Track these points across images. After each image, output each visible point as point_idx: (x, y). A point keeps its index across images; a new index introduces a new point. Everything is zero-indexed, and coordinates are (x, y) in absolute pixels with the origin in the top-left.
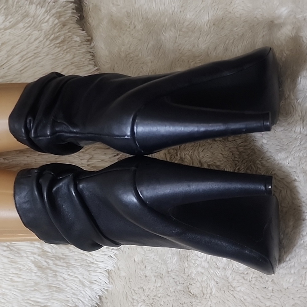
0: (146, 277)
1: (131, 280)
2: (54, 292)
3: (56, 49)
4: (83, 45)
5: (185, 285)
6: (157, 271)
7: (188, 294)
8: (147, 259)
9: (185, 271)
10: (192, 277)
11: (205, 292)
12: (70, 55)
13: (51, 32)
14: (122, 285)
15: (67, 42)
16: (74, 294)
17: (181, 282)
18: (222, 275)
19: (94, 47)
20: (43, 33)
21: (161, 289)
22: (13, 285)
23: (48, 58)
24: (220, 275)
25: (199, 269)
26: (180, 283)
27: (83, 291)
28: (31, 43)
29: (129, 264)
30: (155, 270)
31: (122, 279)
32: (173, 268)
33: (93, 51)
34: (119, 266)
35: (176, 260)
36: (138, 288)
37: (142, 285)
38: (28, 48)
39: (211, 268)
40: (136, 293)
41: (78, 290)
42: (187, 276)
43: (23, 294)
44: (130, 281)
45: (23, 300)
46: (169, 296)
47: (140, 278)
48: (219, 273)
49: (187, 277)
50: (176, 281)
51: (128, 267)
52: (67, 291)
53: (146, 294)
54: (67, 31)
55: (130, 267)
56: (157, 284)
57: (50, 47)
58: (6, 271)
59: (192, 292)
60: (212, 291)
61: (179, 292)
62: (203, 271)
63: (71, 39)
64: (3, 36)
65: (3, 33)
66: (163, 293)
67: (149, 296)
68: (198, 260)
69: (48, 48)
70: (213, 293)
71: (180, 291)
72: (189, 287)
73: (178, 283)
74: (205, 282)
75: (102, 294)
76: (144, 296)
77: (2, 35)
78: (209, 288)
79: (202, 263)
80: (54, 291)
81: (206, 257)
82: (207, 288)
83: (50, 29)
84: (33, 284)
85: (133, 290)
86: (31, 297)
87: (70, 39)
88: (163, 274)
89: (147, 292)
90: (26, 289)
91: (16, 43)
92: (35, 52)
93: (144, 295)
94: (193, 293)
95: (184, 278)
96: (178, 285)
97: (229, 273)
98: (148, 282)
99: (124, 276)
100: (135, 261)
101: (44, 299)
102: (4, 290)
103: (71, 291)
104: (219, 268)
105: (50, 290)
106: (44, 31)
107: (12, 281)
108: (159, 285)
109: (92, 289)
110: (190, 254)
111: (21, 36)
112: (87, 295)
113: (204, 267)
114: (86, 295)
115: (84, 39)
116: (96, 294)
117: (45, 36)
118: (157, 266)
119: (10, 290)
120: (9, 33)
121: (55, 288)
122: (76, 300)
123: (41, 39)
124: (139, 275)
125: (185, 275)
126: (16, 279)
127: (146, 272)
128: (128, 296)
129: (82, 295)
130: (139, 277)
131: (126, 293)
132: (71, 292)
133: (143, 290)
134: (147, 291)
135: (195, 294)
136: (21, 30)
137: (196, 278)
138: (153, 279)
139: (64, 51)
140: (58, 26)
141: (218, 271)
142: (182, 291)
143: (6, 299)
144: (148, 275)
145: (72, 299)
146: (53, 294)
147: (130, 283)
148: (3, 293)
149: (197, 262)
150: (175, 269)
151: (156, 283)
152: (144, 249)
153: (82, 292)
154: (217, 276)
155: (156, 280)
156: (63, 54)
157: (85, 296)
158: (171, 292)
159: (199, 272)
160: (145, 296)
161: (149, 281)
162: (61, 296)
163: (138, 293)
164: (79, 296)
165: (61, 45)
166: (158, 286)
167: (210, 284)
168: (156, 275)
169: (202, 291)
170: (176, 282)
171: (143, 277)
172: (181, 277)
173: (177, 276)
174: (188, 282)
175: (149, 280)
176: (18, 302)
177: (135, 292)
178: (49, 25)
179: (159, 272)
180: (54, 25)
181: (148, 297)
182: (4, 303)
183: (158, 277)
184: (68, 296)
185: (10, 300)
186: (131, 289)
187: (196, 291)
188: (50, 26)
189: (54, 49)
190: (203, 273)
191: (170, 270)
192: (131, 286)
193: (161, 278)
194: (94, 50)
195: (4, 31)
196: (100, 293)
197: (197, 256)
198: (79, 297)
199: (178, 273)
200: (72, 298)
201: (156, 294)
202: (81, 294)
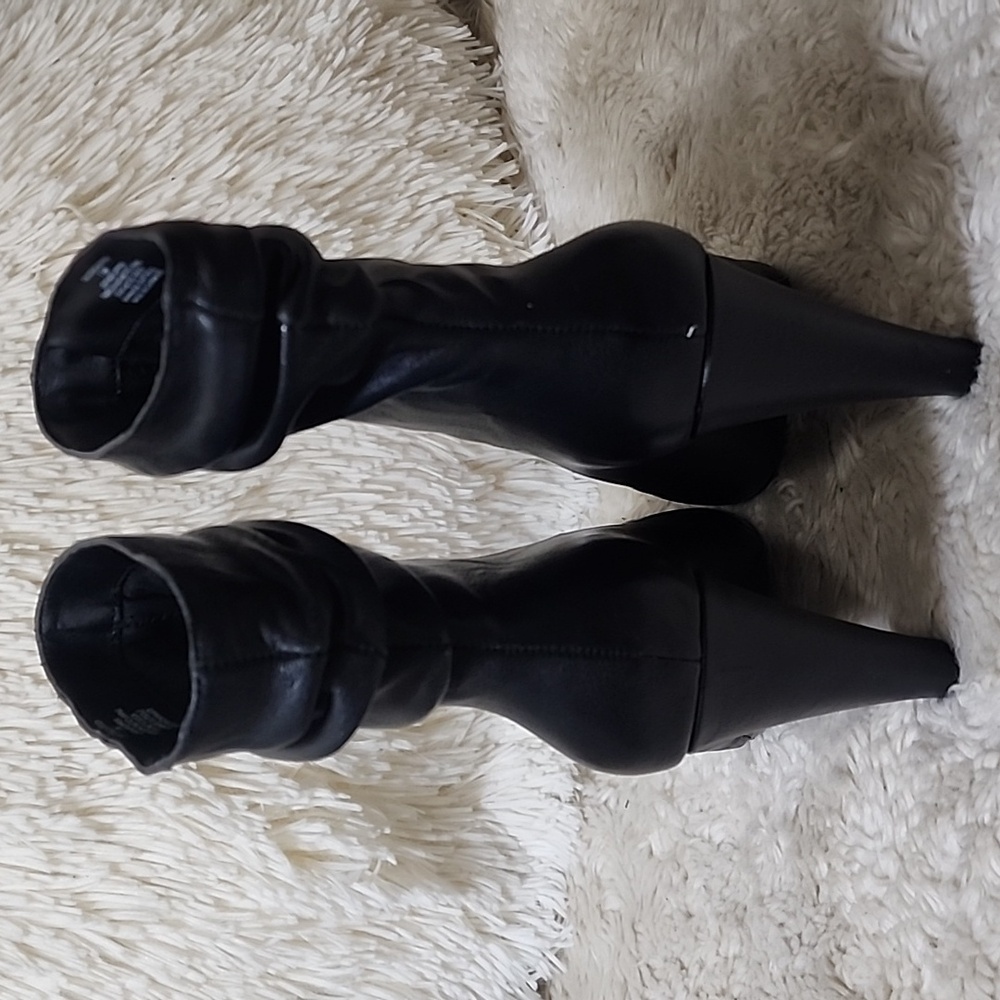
0: (690, 916)
1: (639, 928)
2: (371, 956)
3: (358, 95)
4: (462, 74)
5: (820, 951)
6: (727, 892)
7: (833, 989)
8: (691, 847)
9: (820, 894)
10: (844, 920)
11: (895, 984)
12: (407, 113)
13: (337, 40)
14: (609, 946)
15: (398, 69)
16: (445, 966)
17: (805, 940)
18: (947, 907)
19: (500, 78)
20: (309, 47)
21: (740, 968)
22: (224, 922)
23: (327, 132)
24: (942, 908)
25: (869, 885)
26: (801, 944)
27: (482, 955)
28: (270, 87)
29: (633, 867)
30: (721, 893)
31: (608, 923)
32: (776, 885)
33: (499, 92)
34: (601, 871)
35: (783, 849)
36: (666, 961)
37: (677, 949)
38: (256, 105)
39: (908, 877)
40: (658, 980)
41: (461, 952)
42: (827, 916)
43: (259, 952)
44: (635, 932)
45: (261, 977)
46: (768, 995)
47: (668, 921)
48: (939, 903)
49: (825, 921)
50: (788, 933)
51: (628, 878)
52: (419, 955)
53: (691, 985)
54: (395, 34)
55: (635, 875)
56: (728, 949)
57: (334, 93)
58: (195, 872)
59: (847, 982)
60: (920, 977)
61: (799, 978)
62: (880, 891)
63: (415, 57)
64: (175, 74)
65: (175, 65)
66: (747, 983)
67: (701, 994)
68: (863, 847)
69: (329, 96)
70: (925, 988)
71: (802, 977)
72: (834, 959)
73: (795, 943)
74: (887, 939)
75: (549, 974)
76: (685, 993)
77: (173, 71)
78: (907, 968)
79: (877, 859)
80: (370, 952)
81: (890, 833)
82: (899, 966)
83: (336, 31)
84: (292, 921)
85: (648, 966)
86: (290, 969)
87: (409, 58)
88: (745, 909)
89: (696, 977)
90: (267, 939)
91: (218, 91)
92: (283, 113)
93: (686, 988)
94: (850, 987)
95: (814, 923)
96: (795, 952)
97: (971, 900)
98: (696, 938)
99: (619, 911)
100: (651, 853)
101: (335, 979)
102: (191, 937)
103: (437, 956)
104: (940, 881)
105: (357, 949)
106: (311, 41)
107: (219, 904)
108: (734, 950)
109: (513, 951)
110: (835, 824)
111: (237, 66)
112: (496, 973)
113: (887, 877)
114: (494, 974)
115: (465, 56)
116: (531, 973)
117: (318, 59)
118: (726, 875)
119: (214, 938)
120: (196, 61)
121: (373, 941)
122: (458, 990)
123: (303, 67)
124: (667, 911)
125: (818, 913)
126: (234, 901)
127: (689, 900)
128: (629, 989)
129: (480, 975)
130: (666, 916)
131: (622, 979)
132: (433, 960)
133: (683, 968)
134: (694, 970)
135: (858, 990)
136: (235, 48)
137: (858, 923)
138: (712, 925)
139: (385, 102)
140: (365, 18)
141: (932, 892)
142: (810, 975)
143: (203, 970)
144: (694, 909)
145: (440, 986)
146: (367, 962)
147: (636, 940)
148: (190, 946)
149: (860, 854)
150: (785, 889)
151: (724, 944)
152: (679, 810)
153: (479, 959)
154: (934, 915)
155: (724, 930)
156: (380, 112)
157: (490, 977)
158: (775, 979)
159: (869, 898)
160: (688, 993)
161: (699, 935)
162: (399, 974)
163: (666, 981)
164: (466, 974)
165: (376, 81)
166: (731, 955)
167: (910, 947)
168: (722, 909)
169: (882, 977)
170: (787, 940)
171: (679, 918)
172: (804, 920)
173: (793, 915)
174: (829, 940)
175: (698, 929)
176: (246, 983)
177: (652, 975)
178: (331, 18)
179: (731, 899)
180: (346, 16)
181: (698, 995)
182: (198, 985)
183: (728, 915)
184: (428, 975)
185: (217, 973)
186: (640, 963)
187: (861, 978)
188: (333, 21)
189: (348, 98)
190: (881, 903)
191: (767, 892)
192: (638, 952)
193: (740, 922)
194: (501, 89)
195: (178, 58)
196: (543, 972)
197: (862, 830)
198: (466, 982)
199: (791, 901)
200: (441, 984)
201: (725, 986)
202: (473, 968)
